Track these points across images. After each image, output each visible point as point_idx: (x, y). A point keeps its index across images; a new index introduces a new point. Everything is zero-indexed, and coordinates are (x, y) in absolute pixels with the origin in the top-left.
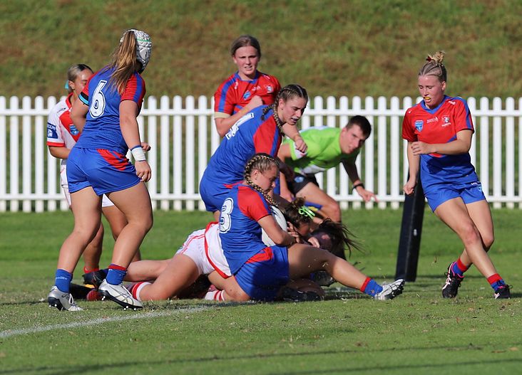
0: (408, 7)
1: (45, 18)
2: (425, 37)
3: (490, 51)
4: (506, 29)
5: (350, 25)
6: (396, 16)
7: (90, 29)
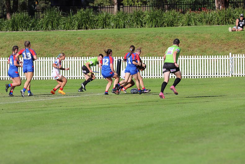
0: (144, 39)
1: (75, 42)
2: (147, 45)
3: (159, 47)
4: (162, 43)
5: (133, 43)
6: (142, 41)
7: (83, 44)
